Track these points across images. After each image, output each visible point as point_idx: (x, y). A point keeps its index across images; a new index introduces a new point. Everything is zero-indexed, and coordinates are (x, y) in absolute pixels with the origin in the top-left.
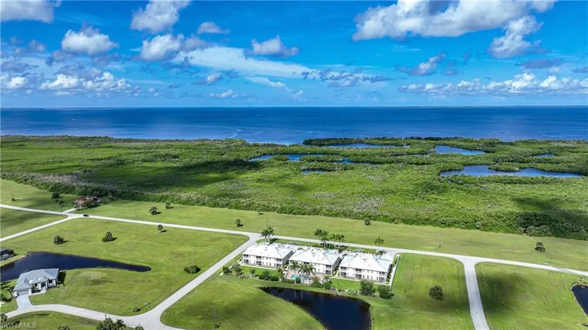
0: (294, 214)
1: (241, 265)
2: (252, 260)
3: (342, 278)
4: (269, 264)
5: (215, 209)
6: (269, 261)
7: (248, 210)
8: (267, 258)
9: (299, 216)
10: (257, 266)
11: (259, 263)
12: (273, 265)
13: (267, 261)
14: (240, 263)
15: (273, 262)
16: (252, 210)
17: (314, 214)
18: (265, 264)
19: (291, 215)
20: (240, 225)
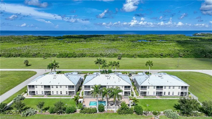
0: (69, 57)
1: (26, 97)
2: (40, 91)
3: (143, 98)
4: (59, 93)
5: (9, 58)
6: (59, 89)
7: (35, 57)
8: (57, 86)
9: (73, 58)
10: (46, 97)
11: (48, 93)
12: (64, 93)
13: (57, 90)
14: (25, 96)
15: (65, 90)
16: (38, 57)
17: (83, 57)
18: (55, 93)
19: (67, 58)
20: (27, 65)
